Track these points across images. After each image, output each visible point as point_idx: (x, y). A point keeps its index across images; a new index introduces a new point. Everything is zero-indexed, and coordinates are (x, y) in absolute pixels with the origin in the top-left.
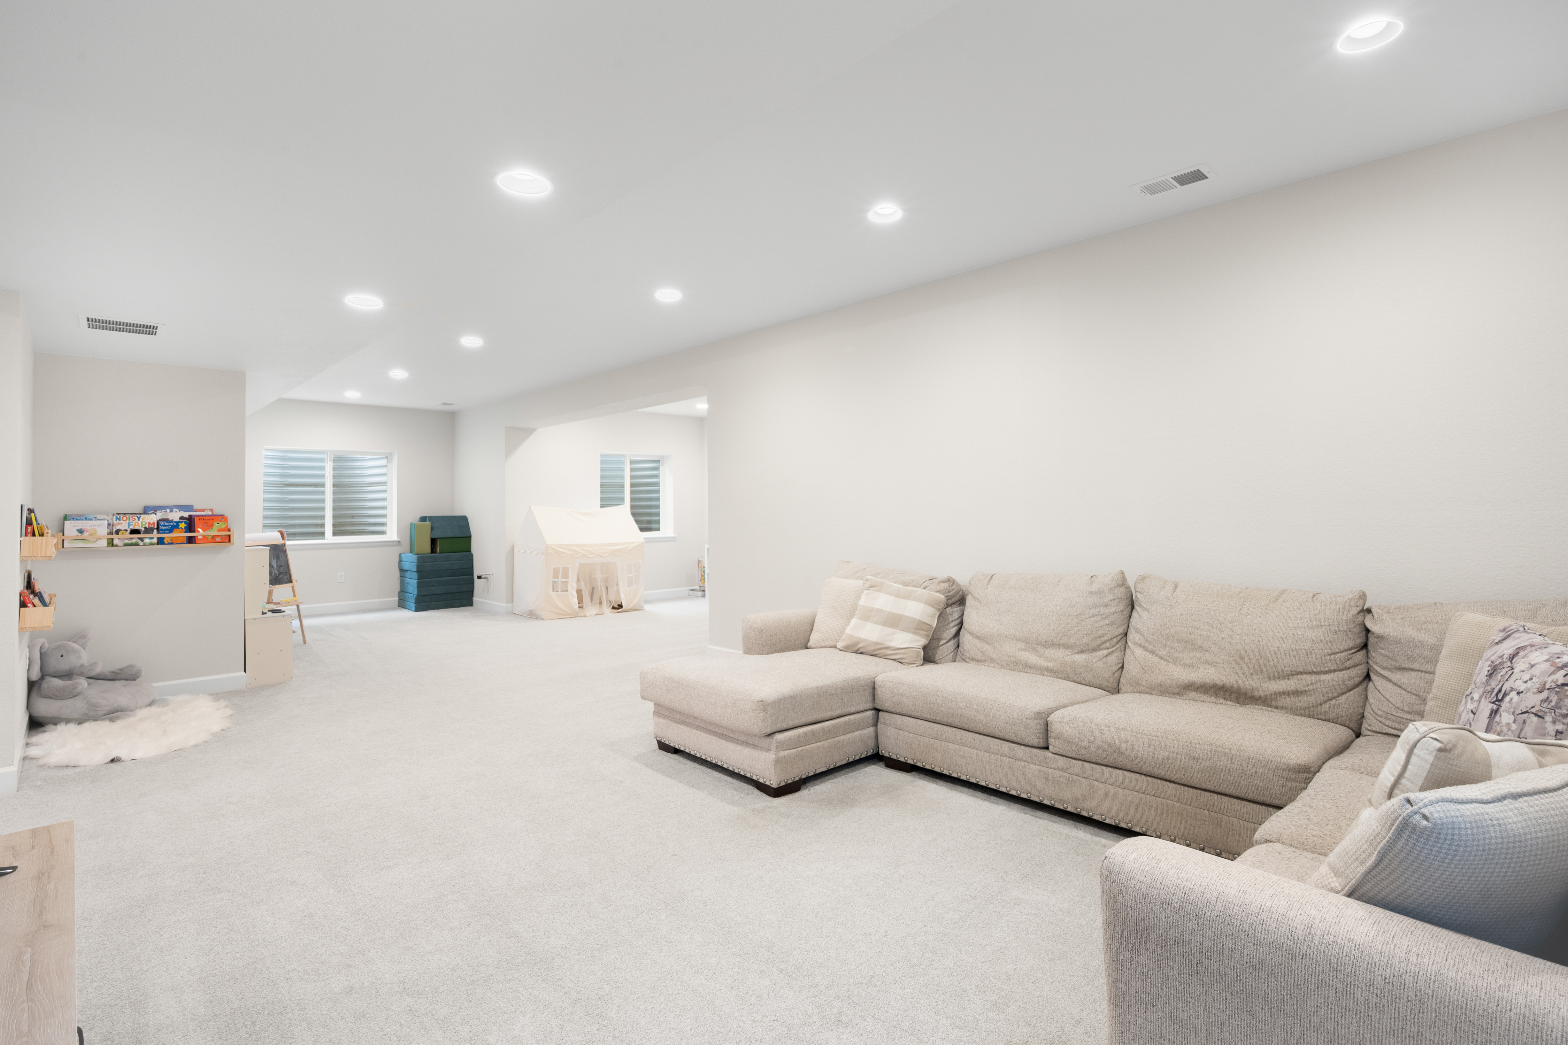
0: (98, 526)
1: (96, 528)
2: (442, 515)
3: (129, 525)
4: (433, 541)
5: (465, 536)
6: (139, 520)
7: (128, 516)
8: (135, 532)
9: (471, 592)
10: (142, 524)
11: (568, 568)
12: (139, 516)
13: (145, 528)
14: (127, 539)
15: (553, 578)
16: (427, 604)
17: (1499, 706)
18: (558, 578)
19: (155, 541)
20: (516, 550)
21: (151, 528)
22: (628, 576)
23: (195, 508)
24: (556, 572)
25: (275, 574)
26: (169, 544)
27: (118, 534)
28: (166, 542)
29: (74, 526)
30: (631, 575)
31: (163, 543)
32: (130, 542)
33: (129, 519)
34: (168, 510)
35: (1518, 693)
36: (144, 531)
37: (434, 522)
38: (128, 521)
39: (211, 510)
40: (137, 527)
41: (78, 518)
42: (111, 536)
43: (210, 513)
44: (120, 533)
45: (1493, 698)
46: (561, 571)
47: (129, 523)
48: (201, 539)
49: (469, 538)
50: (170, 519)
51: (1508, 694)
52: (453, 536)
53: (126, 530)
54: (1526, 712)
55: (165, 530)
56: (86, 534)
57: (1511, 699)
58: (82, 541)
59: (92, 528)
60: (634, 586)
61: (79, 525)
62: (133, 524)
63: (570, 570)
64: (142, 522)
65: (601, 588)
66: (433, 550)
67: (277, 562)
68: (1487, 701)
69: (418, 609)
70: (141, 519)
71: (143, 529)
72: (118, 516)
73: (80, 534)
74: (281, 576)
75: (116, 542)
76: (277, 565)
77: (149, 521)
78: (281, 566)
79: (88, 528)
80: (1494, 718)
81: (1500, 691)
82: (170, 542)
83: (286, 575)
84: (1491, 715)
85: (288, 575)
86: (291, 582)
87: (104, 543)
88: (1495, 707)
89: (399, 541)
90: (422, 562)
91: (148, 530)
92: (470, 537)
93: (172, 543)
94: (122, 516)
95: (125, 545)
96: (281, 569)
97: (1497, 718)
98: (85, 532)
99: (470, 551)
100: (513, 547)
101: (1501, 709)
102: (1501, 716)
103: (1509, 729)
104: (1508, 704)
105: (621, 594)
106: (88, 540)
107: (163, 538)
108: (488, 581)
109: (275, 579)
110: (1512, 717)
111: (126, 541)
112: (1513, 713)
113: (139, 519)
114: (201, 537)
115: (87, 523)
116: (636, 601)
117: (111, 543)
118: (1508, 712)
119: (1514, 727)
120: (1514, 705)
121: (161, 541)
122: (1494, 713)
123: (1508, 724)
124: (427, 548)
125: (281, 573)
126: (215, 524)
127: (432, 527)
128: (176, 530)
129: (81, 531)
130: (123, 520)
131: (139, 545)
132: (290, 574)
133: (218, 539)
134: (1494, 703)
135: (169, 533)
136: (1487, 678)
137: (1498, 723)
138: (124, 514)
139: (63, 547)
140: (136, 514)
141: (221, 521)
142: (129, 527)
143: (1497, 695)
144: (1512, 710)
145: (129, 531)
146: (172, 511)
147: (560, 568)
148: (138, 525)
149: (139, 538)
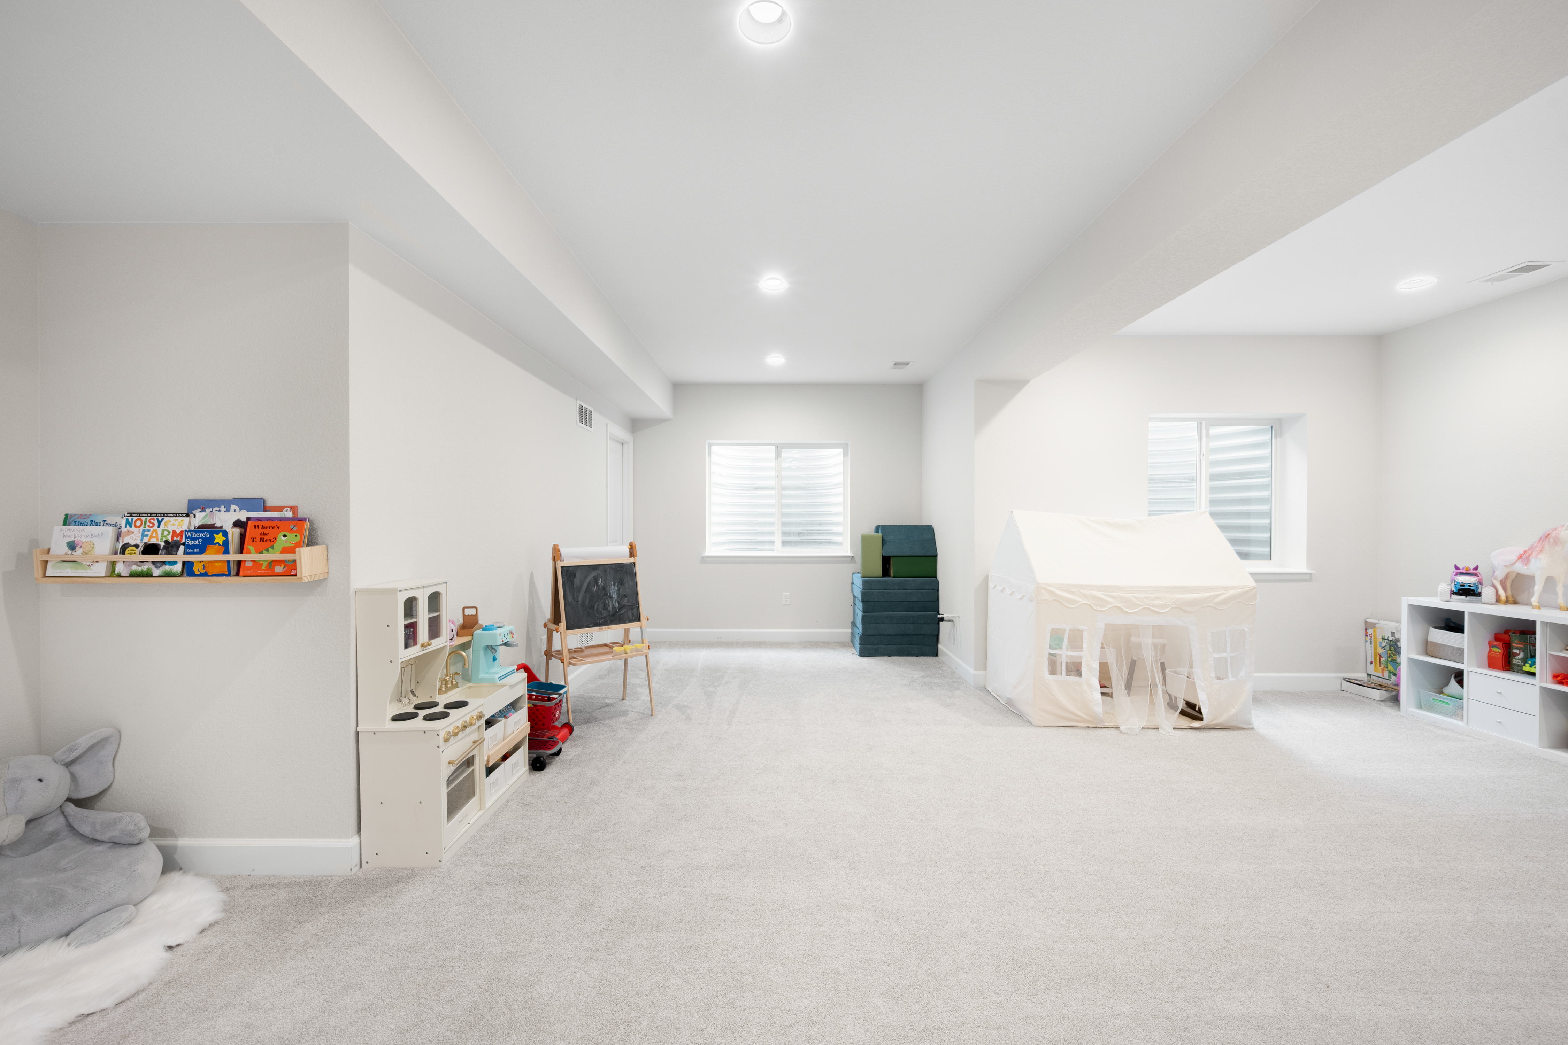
0: (98, 536)
1: (95, 540)
2: (898, 524)
3: (143, 535)
4: (886, 561)
5: (928, 554)
6: (159, 527)
7: (143, 519)
8: (150, 549)
9: (936, 637)
10: (162, 534)
11: (1081, 631)
12: (160, 519)
13: (166, 542)
14: (136, 563)
15: (1051, 647)
16: (875, 647)
18: (1061, 648)
19: (178, 568)
20: (991, 585)
21: (177, 542)
22: (1216, 655)
23: (269, 504)
24: (1056, 638)
25: (614, 608)
26: (202, 575)
27: (123, 553)
28: (197, 573)
29: (64, 536)
30: (1224, 655)
31: (191, 574)
32: (139, 569)
33: (145, 524)
34: (223, 508)
36: (165, 547)
37: (886, 532)
38: (142, 528)
39: (294, 509)
40: (154, 541)
41: (82, 521)
42: (114, 558)
43: (288, 514)
44: (127, 552)
46: (1066, 635)
47: (144, 531)
48: (249, 568)
49: (933, 557)
50: (218, 525)
52: (912, 554)
53: (137, 546)
55: (194, 546)
56: (79, 551)
58: (71, 564)
59: (88, 540)
60: (1231, 679)
61: (71, 533)
62: (149, 533)
63: (1085, 635)
64: (163, 531)
65: (1152, 671)
66: (886, 572)
67: (619, 590)
69: (863, 653)
70: (162, 524)
71: (162, 544)
72: (130, 519)
73: (70, 552)
74: (622, 612)
75: (120, 568)
76: (618, 595)
77: (175, 528)
78: (625, 596)
79: (84, 540)
82: (203, 571)
83: (632, 609)
85: (635, 610)
86: (639, 620)
87: (101, 569)
89: (853, 557)
90: (869, 587)
91: (171, 547)
92: (935, 556)
93: (205, 575)
94: (135, 518)
95: (133, 575)
96: (625, 601)
98: (77, 548)
99: (936, 578)
100: (986, 579)
105: (1198, 691)
106: (80, 564)
107: (191, 564)
108: (954, 625)
109: (613, 615)
111: (134, 568)
113: (159, 523)
114: (251, 564)
115: (83, 530)
116: (1233, 711)
117: (112, 572)
121: (188, 569)
124: (878, 569)
125: (624, 606)
126: (280, 537)
127: (883, 540)
128: (210, 548)
129: (72, 546)
130: (136, 526)
131: (151, 576)
132: (638, 607)
133: (279, 569)
135: (201, 553)
138: (140, 515)
139: (44, 576)
140: (156, 514)
141: (291, 531)
142: (142, 540)
145: (141, 548)
146: (228, 511)
147: (1064, 630)
148: (157, 537)
149: (153, 563)
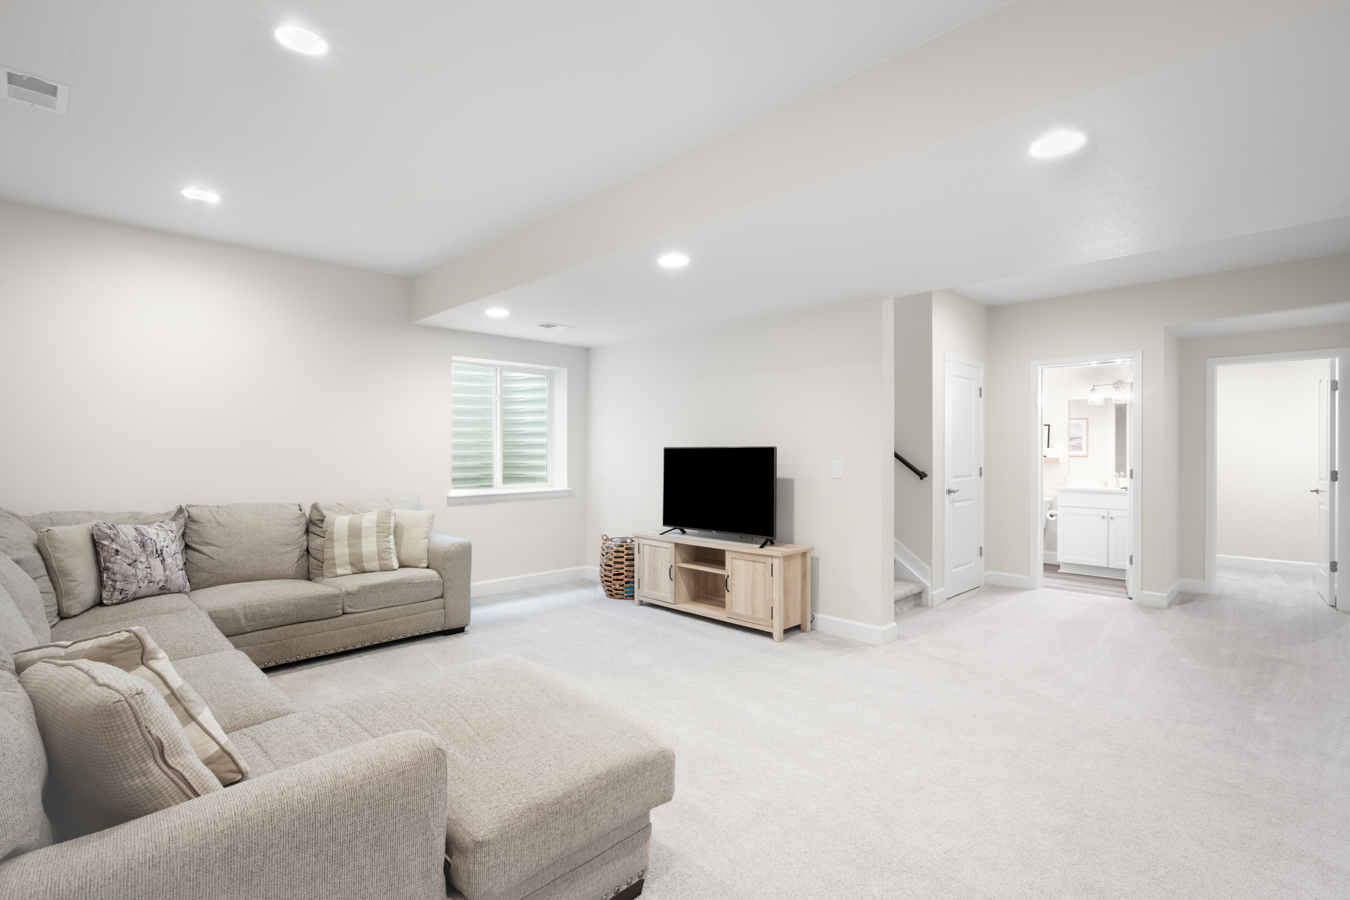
17: (163, 557)
35: (167, 547)
45: (156, 555)
51: (163, 550)
54: (175, 554)
57: (166, 551)
68: (154, 558)
80: (165, 563)
81: (157, 550)
84: (162, 563)
88: (161, 558)
97: (166, 563)
101: (165, 558)
102: (167, 561)
103: (173, 565)
104: (167, 554)
110: (171, 558)
112: (171, 557)
118: (169, 557)
119: (174, 562)
120: (169, 553)
122: (163, 561)
123: (172, 562)
134: (158, 557)
136: (142, 548)
137: (167, 564)
143: (157, 552)
144: (170, 556)
